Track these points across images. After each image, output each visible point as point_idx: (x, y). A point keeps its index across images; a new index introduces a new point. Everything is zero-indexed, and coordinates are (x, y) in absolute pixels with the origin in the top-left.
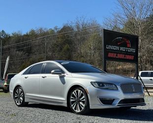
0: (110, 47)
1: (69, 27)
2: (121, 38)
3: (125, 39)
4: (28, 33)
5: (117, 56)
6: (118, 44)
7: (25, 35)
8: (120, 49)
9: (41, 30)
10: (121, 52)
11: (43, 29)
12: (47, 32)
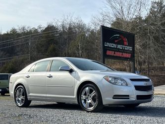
0: (108, 44)
1: (53, 26)
2: (118, 35)
3: (123, 37)
4: (9, 32)
5: (115, 53)
6: (116, 41)
7: (5, 34)
8: (117, 46)
9: (23, 28)
10: (119, 50)
11: (26, 28)
12: (31, 31)
